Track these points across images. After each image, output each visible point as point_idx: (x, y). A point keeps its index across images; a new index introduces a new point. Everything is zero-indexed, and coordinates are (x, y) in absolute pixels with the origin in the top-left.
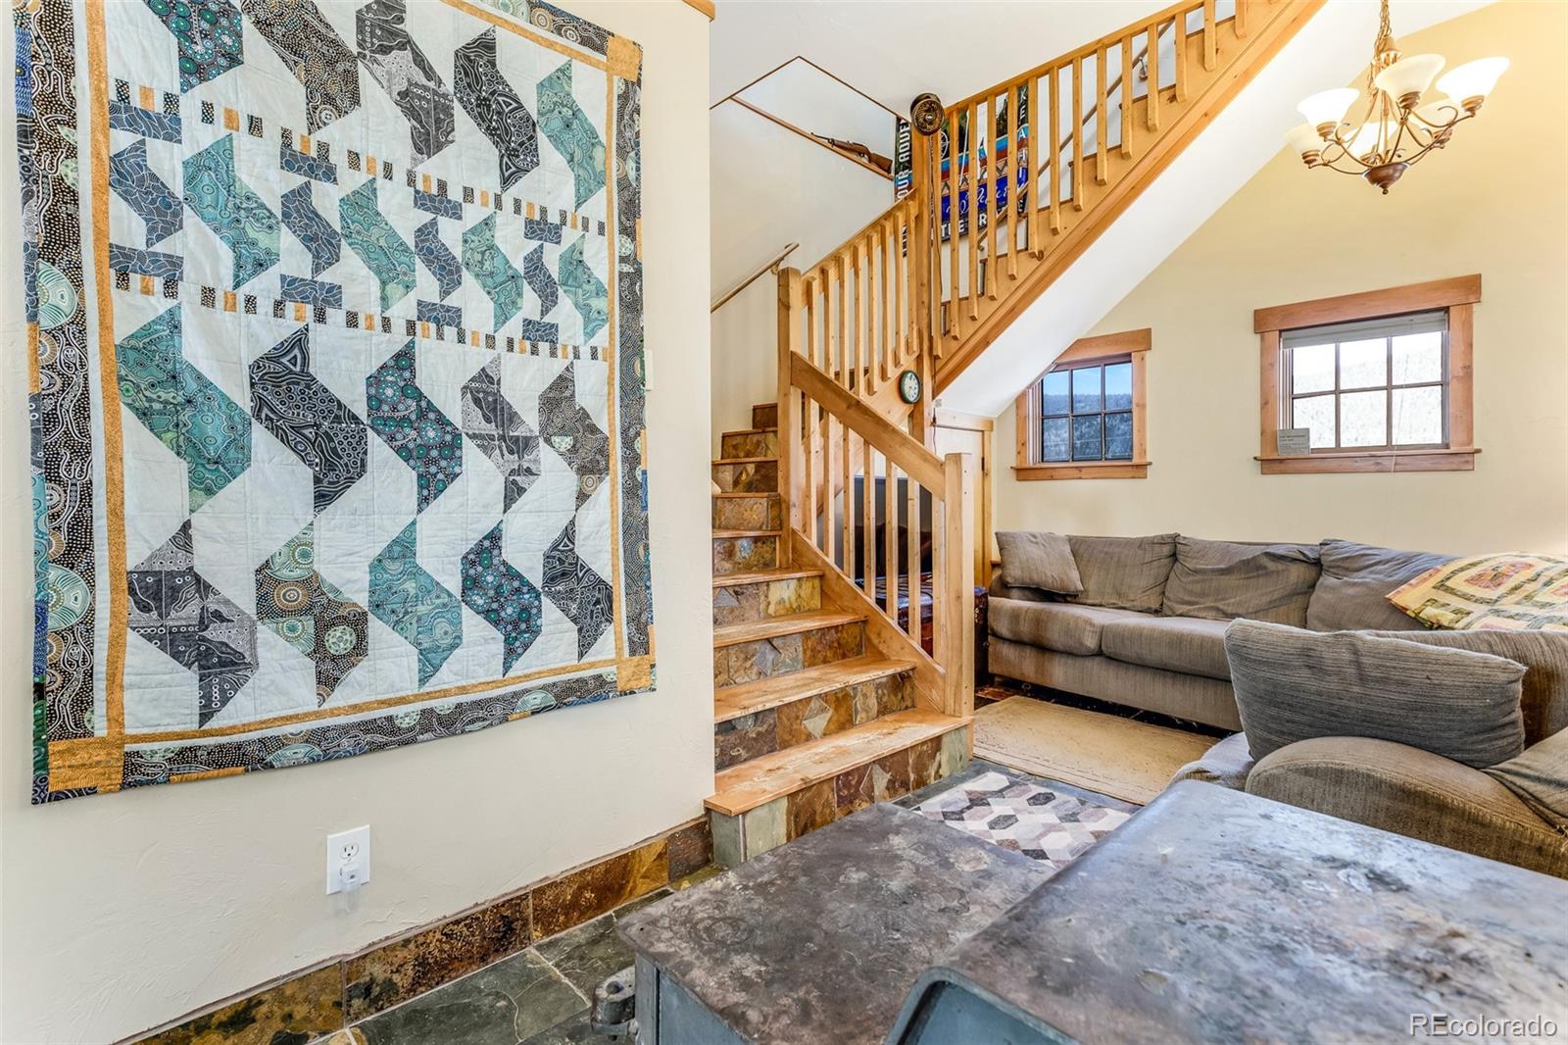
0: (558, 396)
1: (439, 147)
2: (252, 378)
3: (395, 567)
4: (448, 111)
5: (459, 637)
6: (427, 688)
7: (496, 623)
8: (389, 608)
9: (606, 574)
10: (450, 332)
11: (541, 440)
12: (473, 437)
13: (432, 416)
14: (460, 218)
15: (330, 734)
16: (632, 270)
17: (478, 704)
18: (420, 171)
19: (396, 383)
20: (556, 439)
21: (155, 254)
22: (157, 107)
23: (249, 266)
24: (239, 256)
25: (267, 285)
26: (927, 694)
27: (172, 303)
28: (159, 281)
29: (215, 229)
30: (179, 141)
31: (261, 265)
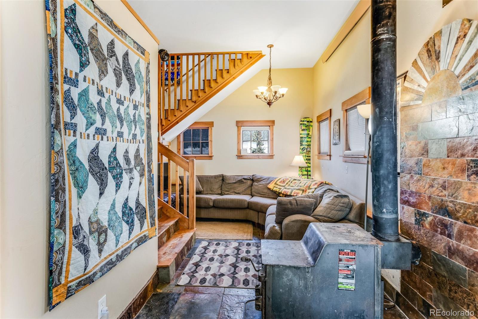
0: (137, 155)
1: (120, 84)
2: (88, 159)
3: (112, 212)
4: (121, 73)
5: (122, 231)
6: (117, 248)
7: (128, 224)
8: (111, 225)
9: (144, 206)
10: (122, 139)
11: (134, 168)
12: (125, 170)
13: (118, 165)
14: (123, 105)
15: (103, 268)
16: (149, 117)
17: (125, 250)
18: (117, 92)
19: (113, 156)
20: (137, 167)
21: (72, 123)
22: (73, 77)
23: (89, 125)
24: (88, 122)
25: (92, 130)
26: (183, 225)
27: (75, 138)
28: (72, 132)
29: (83, 114)
30: (78, 87)
31: (92, 124)
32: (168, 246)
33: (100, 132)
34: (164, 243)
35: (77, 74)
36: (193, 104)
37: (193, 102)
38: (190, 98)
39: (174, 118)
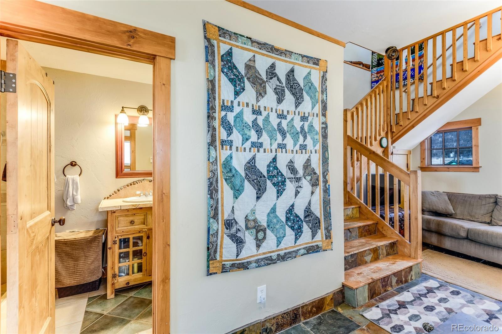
0: (307, 165)
1: (282, 101)
2: (245, 168)
3: (272, 215)
4: (284, 91)
5: (285, 234)
6: (278, 248)
7: (293, 230)
8: (271, 226)
9: (318, 215)
10: (284, 150)
11: (303, 178)
12: (288, 178)
13: (280, 174)
14: (286, 119)
15: (260, 261)
16: (325, 126)
17: (289, 253)
18: (278, 108)
19: (273, 166)
20: (307, 177)
21: (228, 140)
22: (229, 104)
23: (245, 140)
24: (243, 138)
25: (248, 144)
26: (403, 249)
27: (231, 152)
28: (228, 147)
29: (239, 132)
30: (233, 112)
31: (247, 139)
32: (369, 268)
33: (255, 145)
34: (366, 263)
35: (232, 102)
36: (435, 99)
37: (434, 97)
38: (429, 93)
39: (408, 122)
